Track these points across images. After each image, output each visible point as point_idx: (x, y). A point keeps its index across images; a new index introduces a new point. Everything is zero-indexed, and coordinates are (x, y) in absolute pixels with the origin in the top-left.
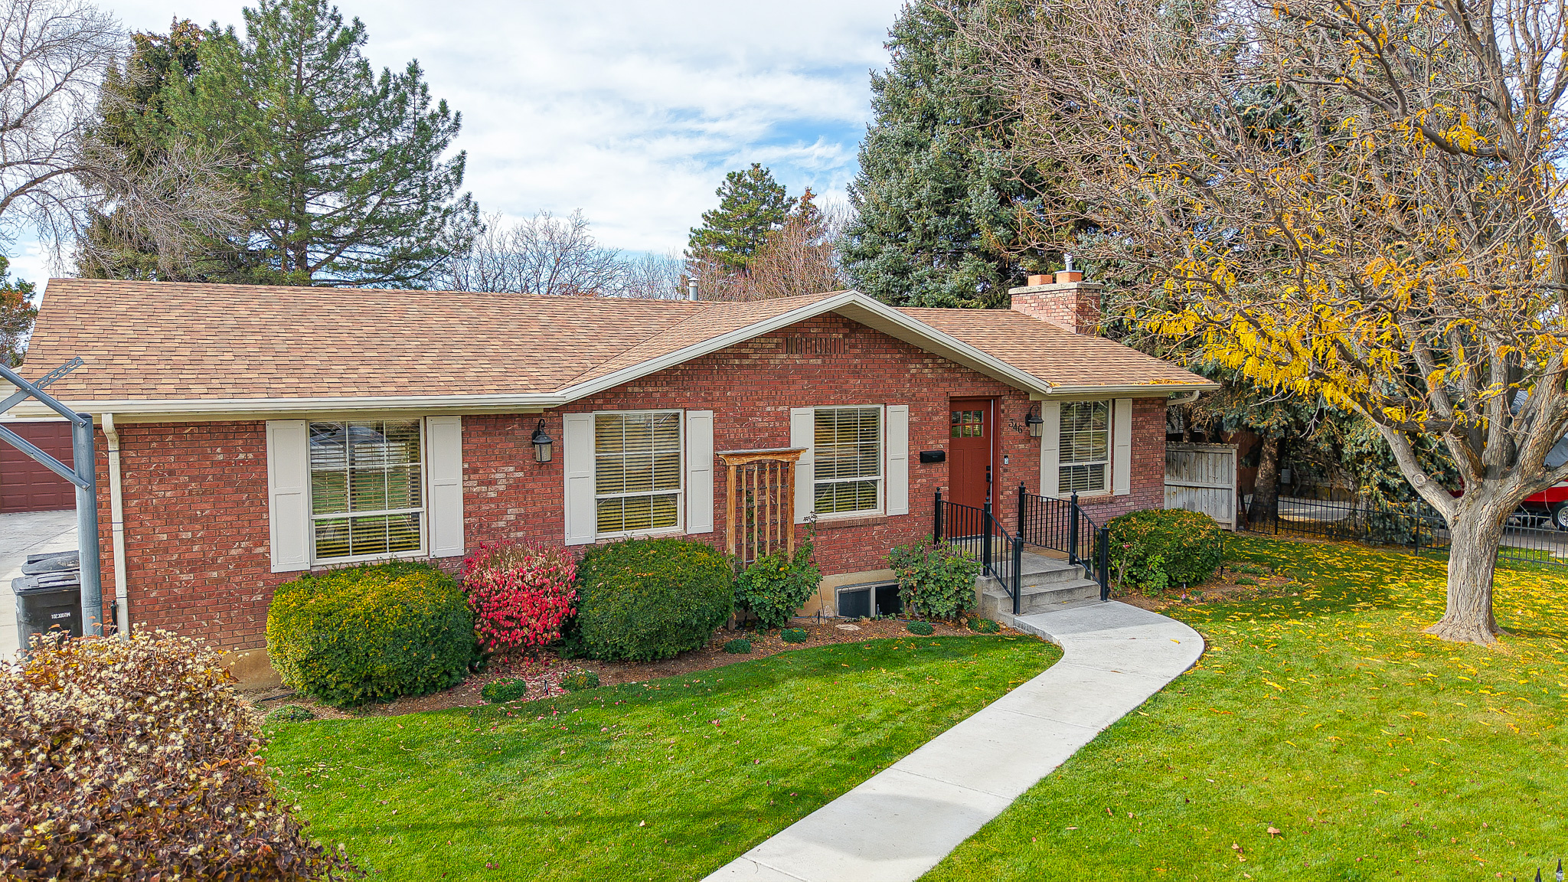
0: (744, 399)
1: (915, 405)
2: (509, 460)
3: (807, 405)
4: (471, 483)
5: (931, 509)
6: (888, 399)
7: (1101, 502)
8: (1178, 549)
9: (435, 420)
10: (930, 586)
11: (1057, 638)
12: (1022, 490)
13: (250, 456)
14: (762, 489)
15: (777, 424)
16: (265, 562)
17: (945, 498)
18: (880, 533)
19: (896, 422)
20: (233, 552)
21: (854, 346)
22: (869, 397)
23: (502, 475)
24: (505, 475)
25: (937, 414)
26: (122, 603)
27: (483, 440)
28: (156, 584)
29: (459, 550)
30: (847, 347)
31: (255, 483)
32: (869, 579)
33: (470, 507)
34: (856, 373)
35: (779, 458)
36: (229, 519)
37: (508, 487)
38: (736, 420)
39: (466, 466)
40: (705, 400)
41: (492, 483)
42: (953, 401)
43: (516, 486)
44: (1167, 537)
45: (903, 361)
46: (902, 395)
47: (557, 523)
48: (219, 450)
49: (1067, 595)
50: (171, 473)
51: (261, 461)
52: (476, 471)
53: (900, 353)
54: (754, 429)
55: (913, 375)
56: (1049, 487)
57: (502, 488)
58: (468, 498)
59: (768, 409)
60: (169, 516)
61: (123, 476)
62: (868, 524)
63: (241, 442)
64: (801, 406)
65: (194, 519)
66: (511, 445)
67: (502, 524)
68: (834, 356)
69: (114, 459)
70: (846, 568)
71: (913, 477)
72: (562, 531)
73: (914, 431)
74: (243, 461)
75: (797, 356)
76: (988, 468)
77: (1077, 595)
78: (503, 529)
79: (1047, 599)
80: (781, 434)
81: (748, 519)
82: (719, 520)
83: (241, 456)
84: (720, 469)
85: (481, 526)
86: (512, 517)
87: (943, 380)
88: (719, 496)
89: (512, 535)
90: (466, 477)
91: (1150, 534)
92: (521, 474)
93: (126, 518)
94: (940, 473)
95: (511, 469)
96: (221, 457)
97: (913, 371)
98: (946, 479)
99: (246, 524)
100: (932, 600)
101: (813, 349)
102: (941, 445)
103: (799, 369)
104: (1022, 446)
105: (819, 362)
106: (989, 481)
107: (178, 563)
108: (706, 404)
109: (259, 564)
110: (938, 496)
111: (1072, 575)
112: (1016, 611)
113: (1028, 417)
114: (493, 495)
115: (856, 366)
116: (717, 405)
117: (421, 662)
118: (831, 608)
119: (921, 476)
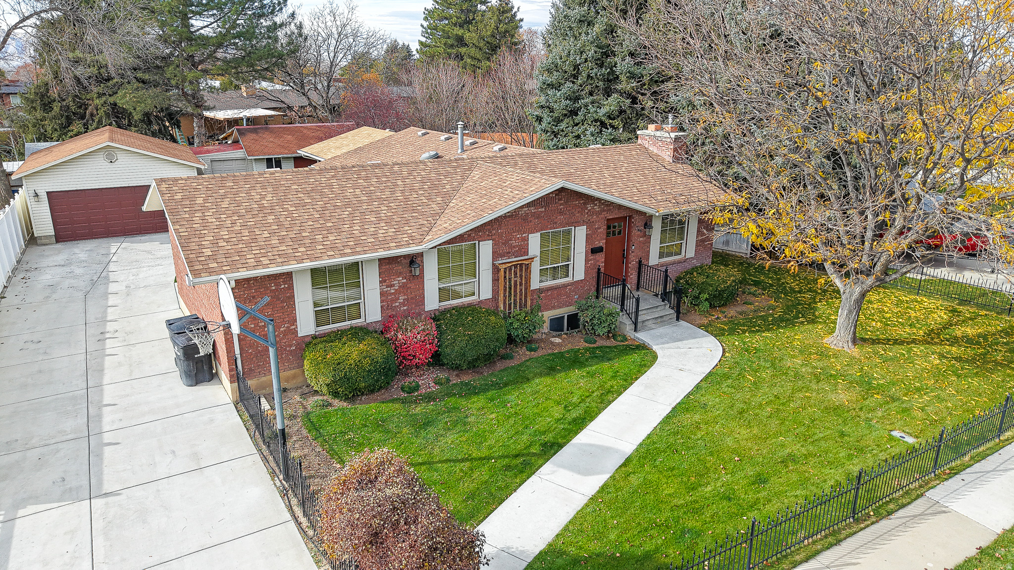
0: (507, 232)
1: (589, 224)
2: (399, 274)
3: (537, 232)
4: (383, 287)
5: (595, 275)
6: (577, 224)
7: (679, 262)
8: (716, 291)
9: (366, 266)
10: (595, 322)
11: (655, 348)
12: (640, 262)
13: (286, 286)
14: (516, 276)
15: (522, 243)
16: (295, 332)
17: (602, 270)
18: (570, 289)
19: (580, 234)
20: (282, 329)
21: (560, 200)
22: (567, 224)
23: (397, 282)
24: (398, 281)
25: (600, 228)
26: (238, 356)
27: (388, 267)
28: (251, 346)
29: (378, 317)
30: (557, 200)
31: (289, 298)
32: (564, 312)
33: (383, 298)
34: (561, 213)
35: (524, 262)
36: (279, 315)
37: (400, 287)
38: (502, 244)
39: (381, 279)
40: (488, 235)
41: (392, 286)
42: (608, 220)
43: (403, 286)
44: (711, 285)
45: (584, 204)
46: (583, 221)
47: (420, 300)
48: (273, 285)
49: (660, 320)
50: (254, 297)
51: (291, 287)
52: (385, 281)
53: (583, 200)
54: (512, 247)
55: (589, 210)
56: (654, 259)
57: (397, 288)
58: (382, 294)
59: (518, 236)
62: (565, 286)
63: (282, 280)
64: (534, 233)
66: (400, 267)
67: (397, 304)
68: (551, 206)
70: (554, 308)
71: (587, 261)
72: (423, 304)
73: (589, 238)
74: (283, 288)
75: (532, 208)
76: (624, 251)
77: (665, 319)
78: (398, 306)
79: (650, 322)
80: (523, 249)
81: (509, 290)
82: (495, 292)
83: (283, 286)
84: (496, 269)
85: (388, 306)
86: (402, 301)
87: (604, 211)
88: (495, 280)
89: (402, 309)
90: (381, 285)
91: (703, 283)
92: (405, 280)
94: (601, 258)
95: (401, 278)
96: (274, 288)
97: (590, 208)
98: (603, 260)
99: (286, 316)
100: (596, 328)
101: (540, 204)
102: (602, 243)
103: (533, 215)
104: (641, 239)
105: (543, 209)
106: (624, 257)
108: (489, 238)
109: (293, 334)
110: (599, 269)
111: (663, 307)
112: (635, 330)
113: (646, 224)
114: (393, 291)
115: (561, 209)
116: (493, 237)
117: (377, 381)
118: (546, 328)
119: (591, 260)
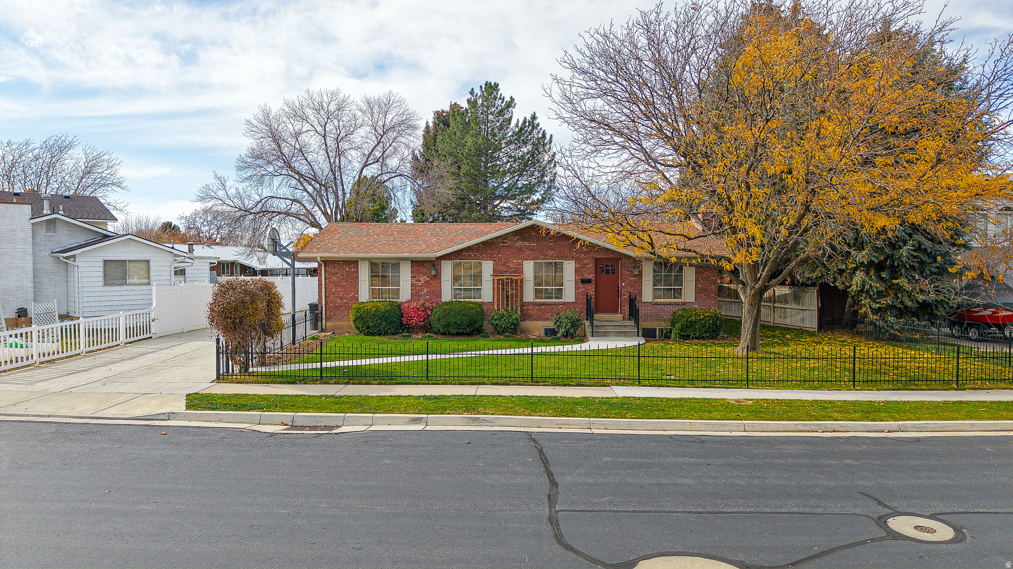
0: (505, 257)
1: (578, 260)
2: (425, 274)
3: (530, 260)
4: (413, 281)
5: (585, 300)
6: (567, 258)
7: (678, 304)
9: (403, 262)
13: (355, 270)
15: (518, 266)
17: (592, 297)
18: (562, 308)
19: (569, 268)
20: (350, 295)
22: (558, 257)
23: (423, 279)
25: (589, 264)
26: (324, 306)
27: (417, 267)
29: (409, 299)
31: (356, 277)
33: (413, 288)
34: (551, 249)
35: (514, 277)
36: (349, 286)
38: (502, 265)
39: (412, 275)
41: (419, 281)
42: (596, 259)
43: (427, 282)
45: (573, 244)
46: (572, 257)
47: (439, 294)
48: (347, 267)
50: (336, 273)
51: (357, 271)
52: (415, 277)
53: (571, 241)
54: (508, 267)
55: (577, 250)
56: (647, 297)
57: (423, 283)
58: (412, 285)
59: (515, 261)
60: (336, 285)
61: (325, 274)
62: (558, 304)
63: (352, 266)
64: (528, 260)
65: (341, 286)
66: (425, 270)
67: (422, 293)
68: (542, 242)
69: (323, 269)
70: (547, 320)
71: (577, 288)
72: (441, 297)
73: (577, 271)
74: (353, 271)
75: (526, 242)
76: (618, 287)
77: (628, 334)
78: (423, 295)
80: (519, 270)
82: (496, 298)
85: (416, 293)
86: (426, 292)
87: (592, 251)
89: (426, 297)
90: (412, 279)
92: (428, 279)
93: (325, 284)
94: (590, 287)
95: (425, 277)
96: (348, 269)
98: (593, 290)
99: (353, 288)
101: (533, 240)
102: (591, 276)
103: (527, 247)
104: (632, 279)
105: (535, 244)
106: (619, 292)
107: (337, 297)
108: (491, 258)
109: (356, 299)
110: (589, 297)
111: (632, 327)
112: (593, 336)
113: (634, 266)
114: (420, 284)
115: (551, 246)
116: (495, 259)
119: (581, 288)
